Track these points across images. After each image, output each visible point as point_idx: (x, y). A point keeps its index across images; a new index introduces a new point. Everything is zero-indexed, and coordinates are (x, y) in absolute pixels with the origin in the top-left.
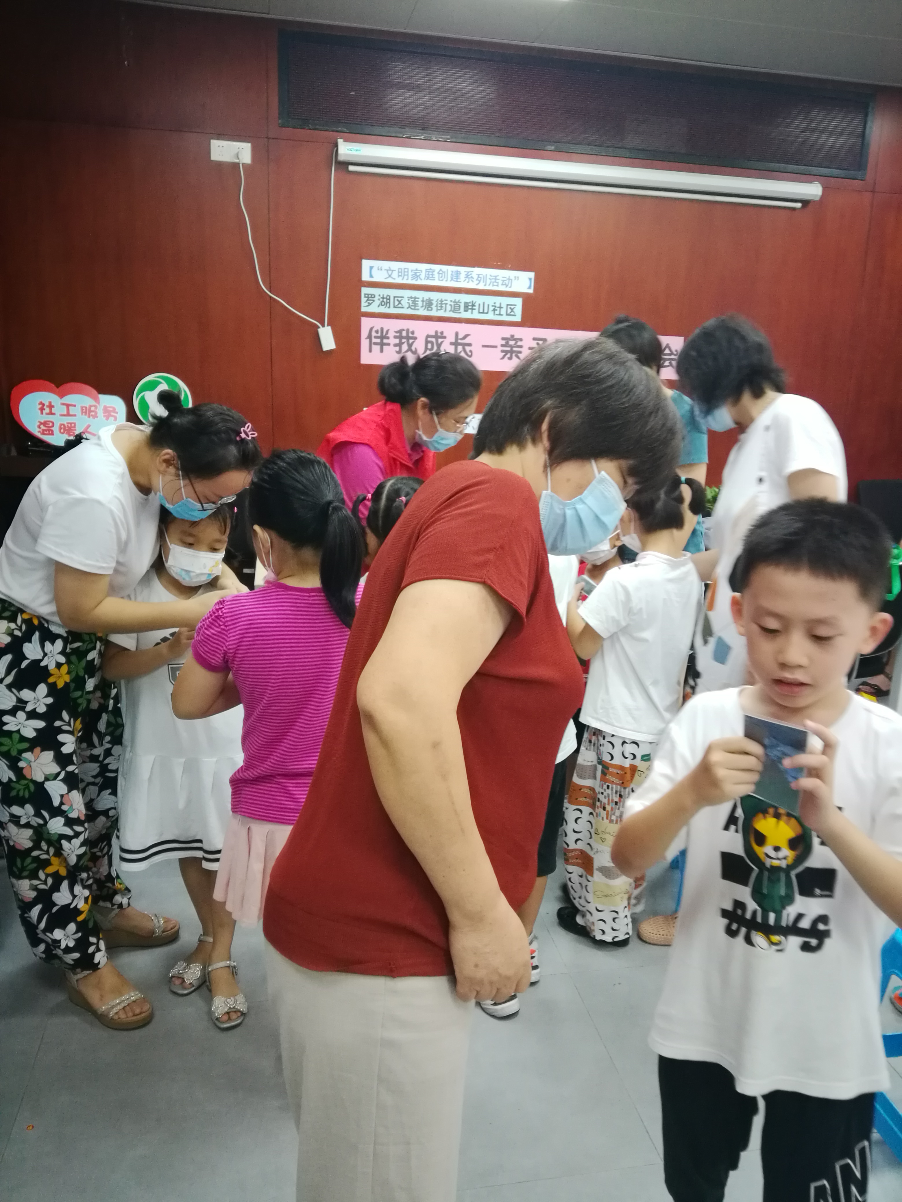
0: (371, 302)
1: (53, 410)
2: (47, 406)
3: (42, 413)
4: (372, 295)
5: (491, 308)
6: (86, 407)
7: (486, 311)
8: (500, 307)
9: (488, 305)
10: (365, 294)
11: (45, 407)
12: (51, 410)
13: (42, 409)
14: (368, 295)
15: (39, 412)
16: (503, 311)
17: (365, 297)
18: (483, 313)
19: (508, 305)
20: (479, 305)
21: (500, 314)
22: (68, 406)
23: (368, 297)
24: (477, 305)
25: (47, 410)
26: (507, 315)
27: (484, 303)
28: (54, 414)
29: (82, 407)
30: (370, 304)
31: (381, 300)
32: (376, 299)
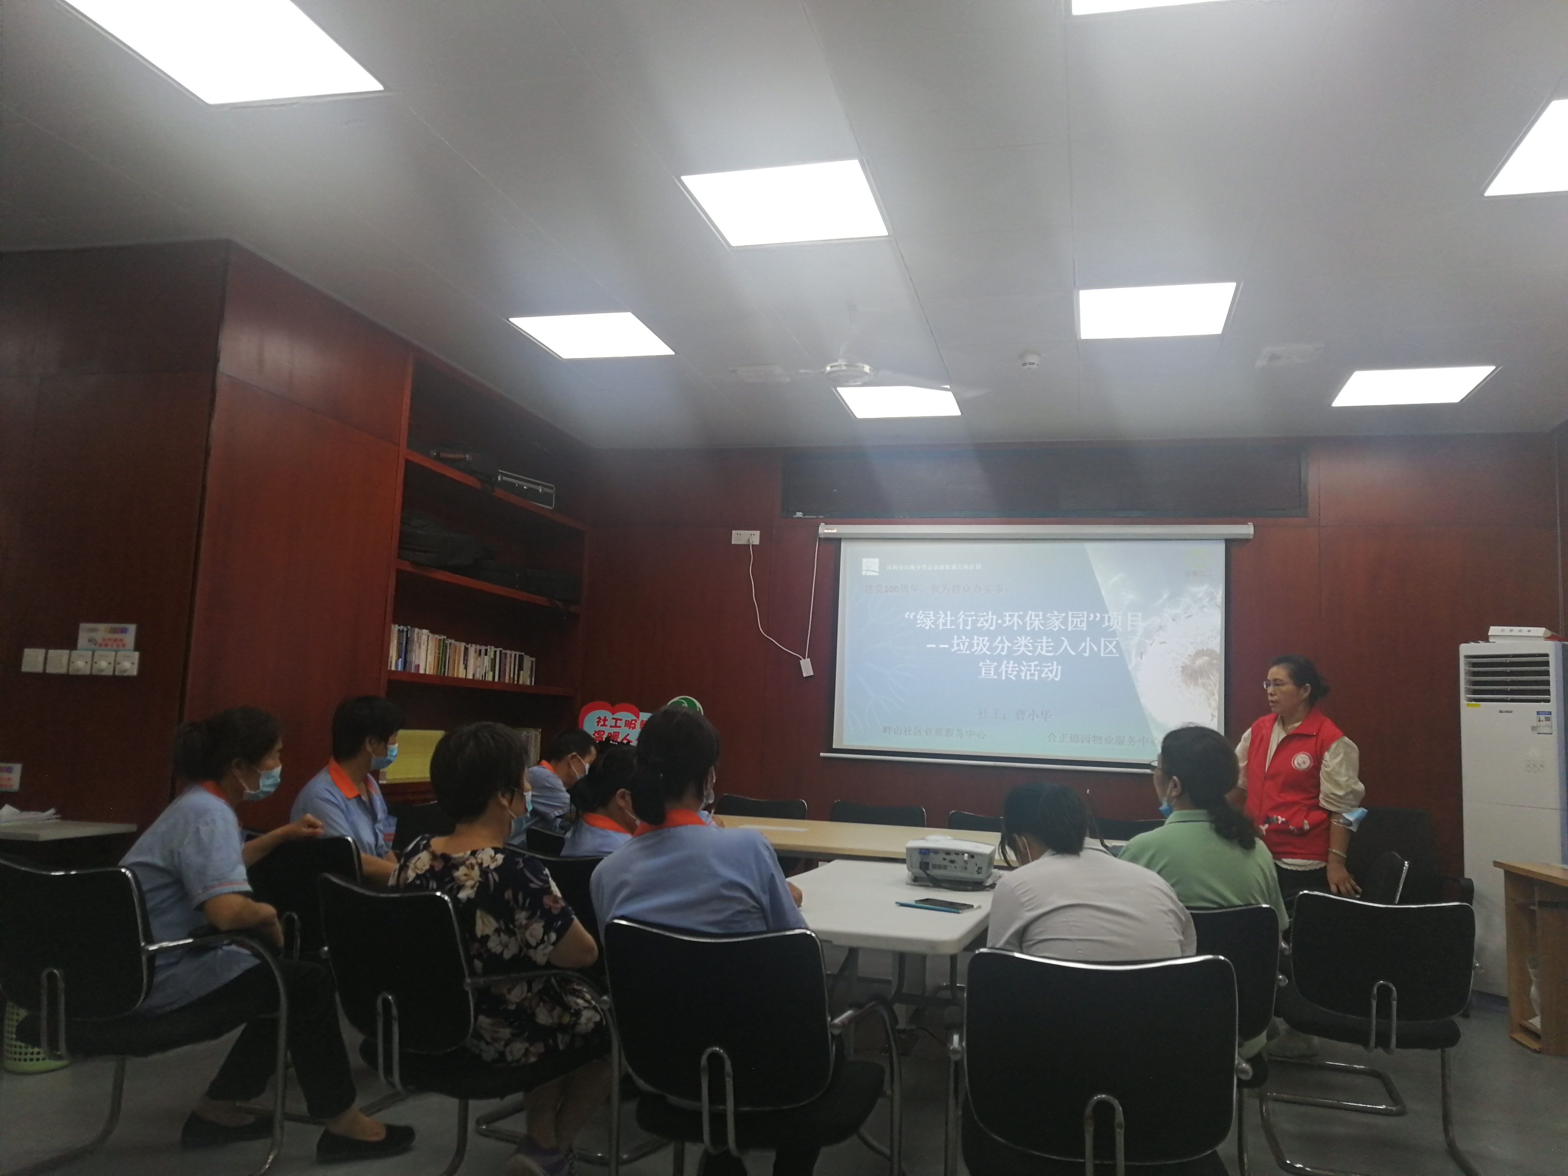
1: (606, 723)
2: (603, 720)
3: (598, 725)
6: (629, 721)
11: (601, 720)
12: (604, 723)
13: (598, 722)
15: (597, 723)
22: (616, 720)
25: (602, 723)
28: (606, 726)
29: (626, 721)
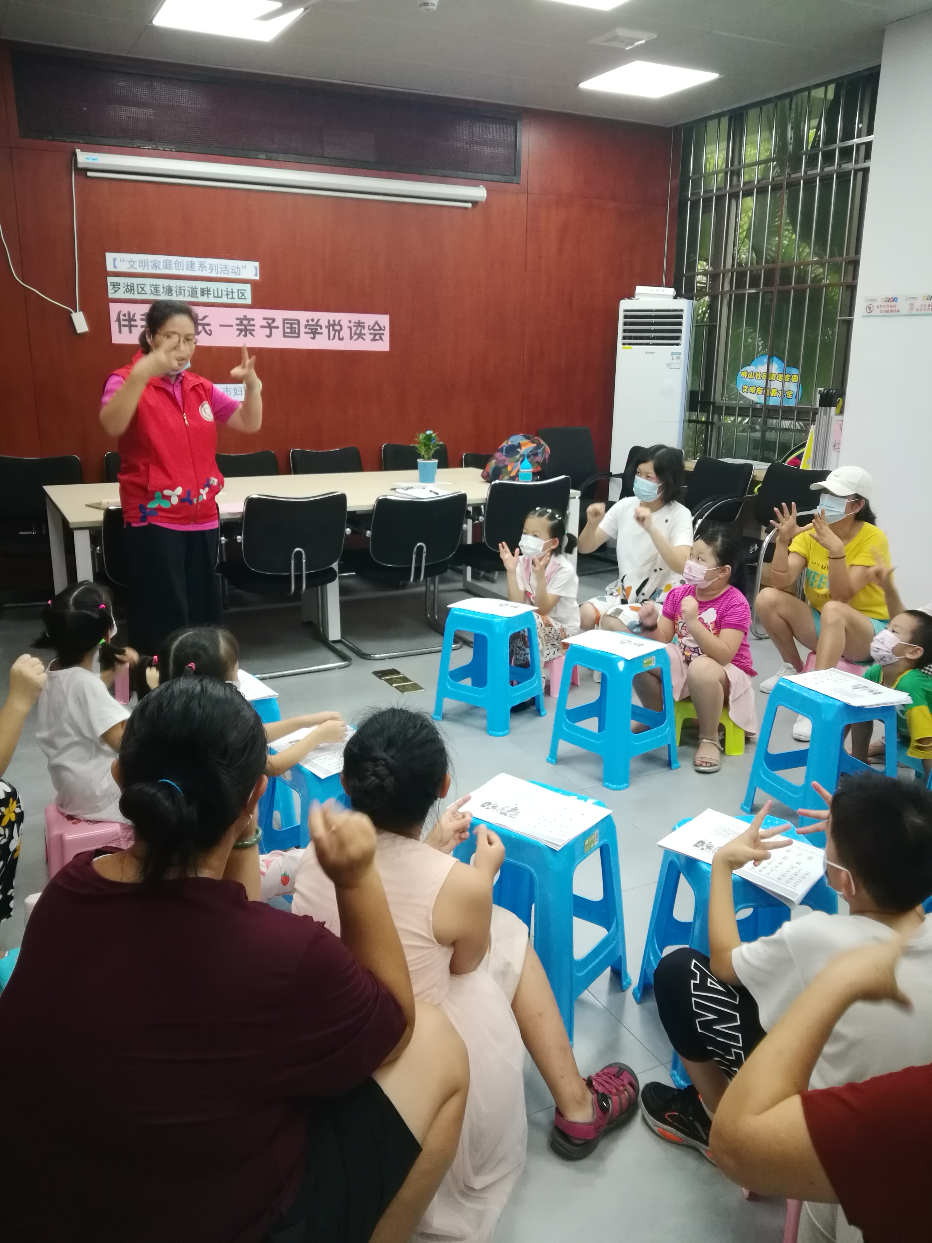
0: (116, 289)
4: (117, 283)
5: (224, 293)
7: (220, 295)
8: (232, 292)
9: (222, 290)
10: (111, 283)
14: (114, 283)
16: (235, 295)
17: (111, 285)
18: (218, 297)
19: (238, 290)
20: (214, 290)
21: (232, 298)
23: (114, 285)
24: (211, 290)
26: (239, 298)
27: (218, 289)
30: (116, 291)
31: (126, 287)
32: (121, 287)
